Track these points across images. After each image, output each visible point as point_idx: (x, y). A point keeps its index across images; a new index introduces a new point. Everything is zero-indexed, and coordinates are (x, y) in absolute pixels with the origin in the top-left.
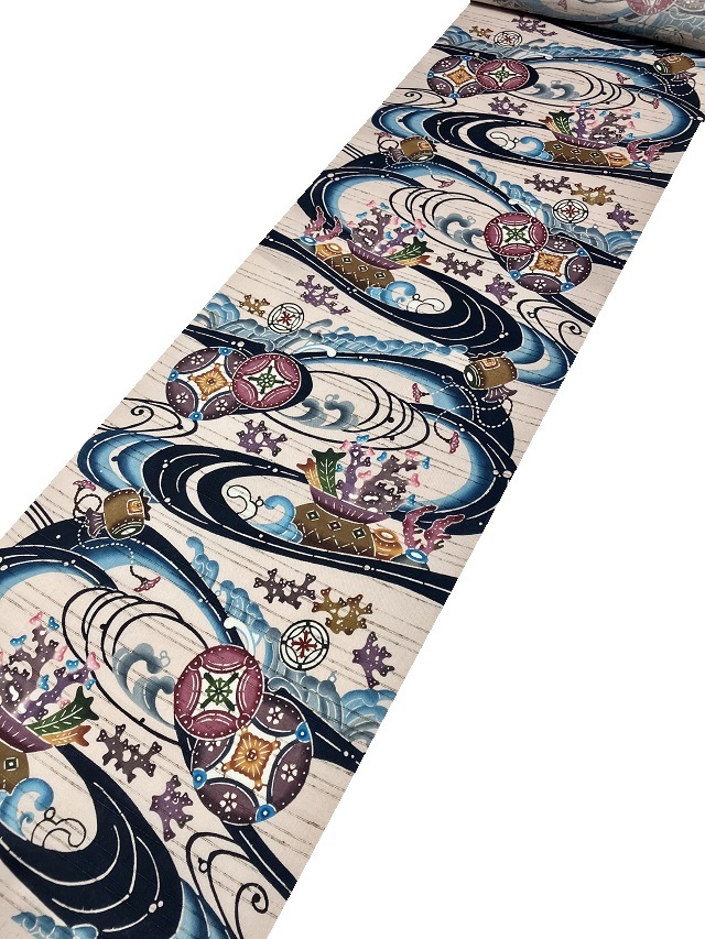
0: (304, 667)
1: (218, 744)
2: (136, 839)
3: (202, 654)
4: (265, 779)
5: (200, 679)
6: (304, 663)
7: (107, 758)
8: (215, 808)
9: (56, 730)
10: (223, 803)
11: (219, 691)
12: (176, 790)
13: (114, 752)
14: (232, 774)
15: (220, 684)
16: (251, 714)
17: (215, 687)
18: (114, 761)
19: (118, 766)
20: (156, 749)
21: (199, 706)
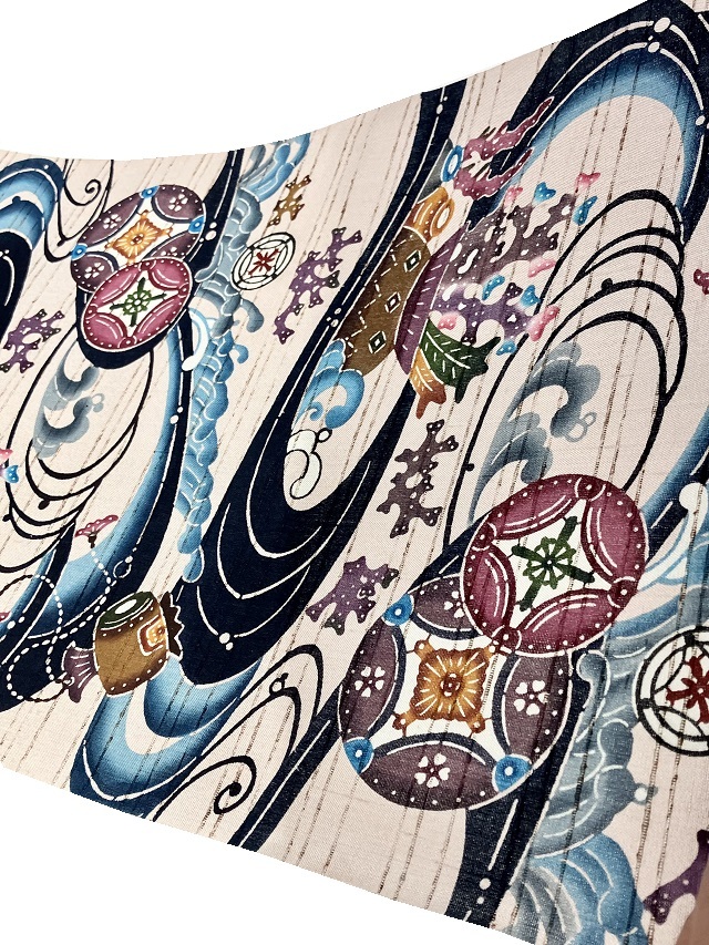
0: (649, 713)
1: (459, 614)
2: (306, 568)
3: (610, 487)
4: (418, 728)
5: (561, 516)
6: (657, 709)
7: (406, 456)
8: (357, 662)
9: (430, 360)
10: (366, 672)
11: (548, 563)
12: (378, 586)
13: (416, 459)
14: (413, 662)
15: (562, 557)
16: (524, 648)
17: (556, 551)
18: (403, 467)
19: (399, 479)
20: (431, 517)
21: (514, 542)
